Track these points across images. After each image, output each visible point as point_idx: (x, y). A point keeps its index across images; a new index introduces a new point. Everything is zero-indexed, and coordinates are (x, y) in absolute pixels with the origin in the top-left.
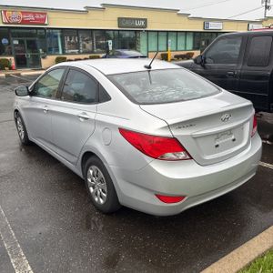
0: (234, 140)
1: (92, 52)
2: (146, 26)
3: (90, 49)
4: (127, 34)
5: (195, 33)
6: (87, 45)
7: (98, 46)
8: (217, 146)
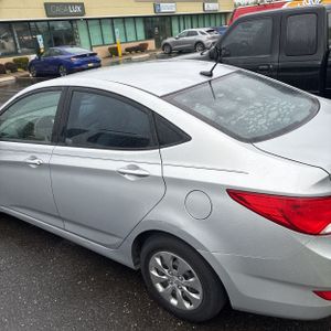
1: (16, 53)
2: (83, 13)
3: (12, 49)
4: (60, 26)
5: (145, 19)
6: (6, 44)
7: (23, 45)
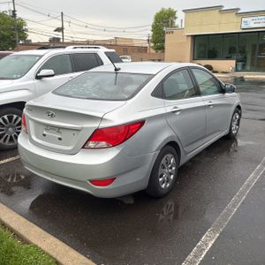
0: (60, 139)
8: (44, 135)
